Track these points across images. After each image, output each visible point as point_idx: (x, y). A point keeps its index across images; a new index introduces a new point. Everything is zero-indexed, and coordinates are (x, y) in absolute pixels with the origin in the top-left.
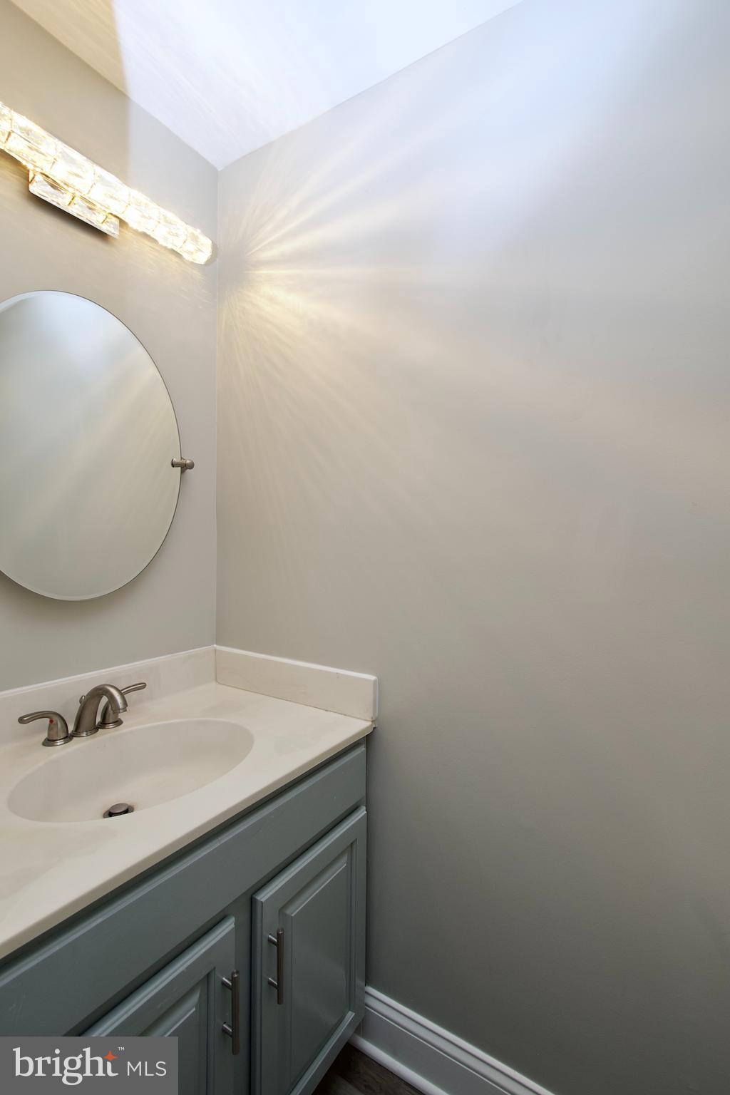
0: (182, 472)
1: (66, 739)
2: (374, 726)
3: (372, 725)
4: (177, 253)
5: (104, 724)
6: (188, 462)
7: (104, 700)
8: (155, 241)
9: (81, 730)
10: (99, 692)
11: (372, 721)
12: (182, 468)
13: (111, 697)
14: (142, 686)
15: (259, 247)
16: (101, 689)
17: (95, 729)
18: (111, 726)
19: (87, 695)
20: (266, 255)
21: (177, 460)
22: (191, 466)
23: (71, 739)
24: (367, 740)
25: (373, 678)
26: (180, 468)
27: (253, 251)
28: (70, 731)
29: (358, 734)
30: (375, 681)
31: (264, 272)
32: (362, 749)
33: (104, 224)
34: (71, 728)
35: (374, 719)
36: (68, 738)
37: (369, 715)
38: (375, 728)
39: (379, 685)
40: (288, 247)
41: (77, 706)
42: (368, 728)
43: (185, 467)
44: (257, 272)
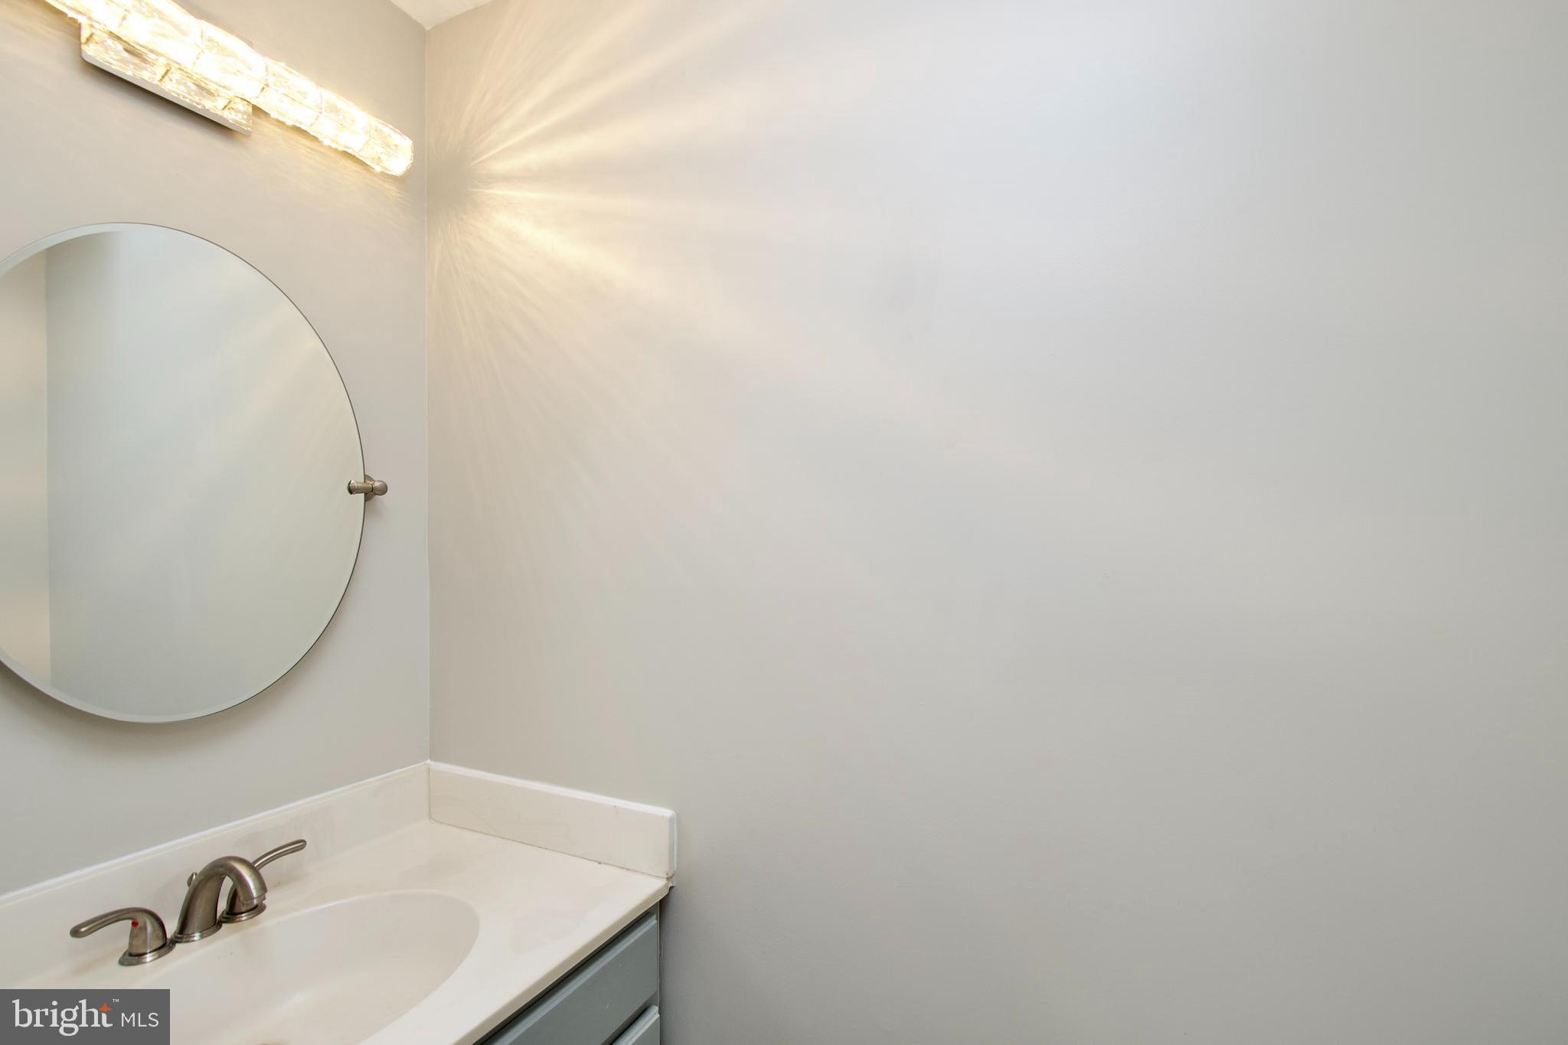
0: (367, 499)
1: (162, 950)
2: (670, 885)
3: (667, 884)
4: (354, 156)
5: (232, 915)
6: (377, 484)
7: (228, 884)
8: (315, 139)
9: (189, 931)
10: (218, 871)
11: (667, 879)
12: (365, 494)
13: (239, 879)
14: (299, 845)
15: (491, 154)
16: (221, 866)
17: (215, 924)
18: (244, 917)
19: (201, 873)
20: (501, 167)
21: (358, 481)
22: (383, 490)
23: (171, 949)
24: (661, 908)
25: (668, 813)
26: (363, 494)
27: (481, 159)
28: (169, 936)
29: (646, 901)
30: (671, 819)
31: (499, 191)
32: (653, 922)
33: (226, 111)
34: (172, 927)
35: (670, 875)
36: (166, 946)
37: (663, 869)
38: (671, 888)
39: (678, 825)
40: (535, 157)
41: (184, 891)
42: (659, 891)
43: (371, 493)
44: (489, 191)
